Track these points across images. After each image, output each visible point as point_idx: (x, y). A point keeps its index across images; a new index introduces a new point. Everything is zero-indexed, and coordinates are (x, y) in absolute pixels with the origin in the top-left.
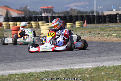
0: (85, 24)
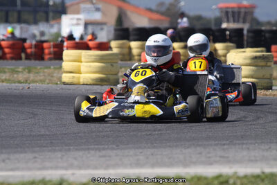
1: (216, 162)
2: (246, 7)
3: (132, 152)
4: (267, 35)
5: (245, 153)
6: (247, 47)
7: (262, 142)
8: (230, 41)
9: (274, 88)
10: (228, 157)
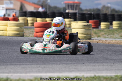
1: (73, 71)
2: (76, 3)
3: (35, 66)
4: (87, 16)
5: (85, 67)
6: (78, 21)
7: (91, 63)
8: (71, 18)
9: (92, 39)
10: (78, 69)
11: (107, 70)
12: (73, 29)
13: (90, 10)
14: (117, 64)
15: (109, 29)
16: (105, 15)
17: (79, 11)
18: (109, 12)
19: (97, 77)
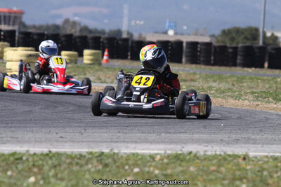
0: (105, 58)
1: (8, 141)
2: (15, 12)
5: (31, 135)
6: (18, 46)
7: (42, 127)
8: (4, 40)
10: (17, 138)
11: (73, 141)
12: (9, 61)
13: (41, 27)
14: (91, 131)
15: (76, 63)
16: (70, 37)
17: (19, 28)
18: (76, 32)
19: (54, 155)
